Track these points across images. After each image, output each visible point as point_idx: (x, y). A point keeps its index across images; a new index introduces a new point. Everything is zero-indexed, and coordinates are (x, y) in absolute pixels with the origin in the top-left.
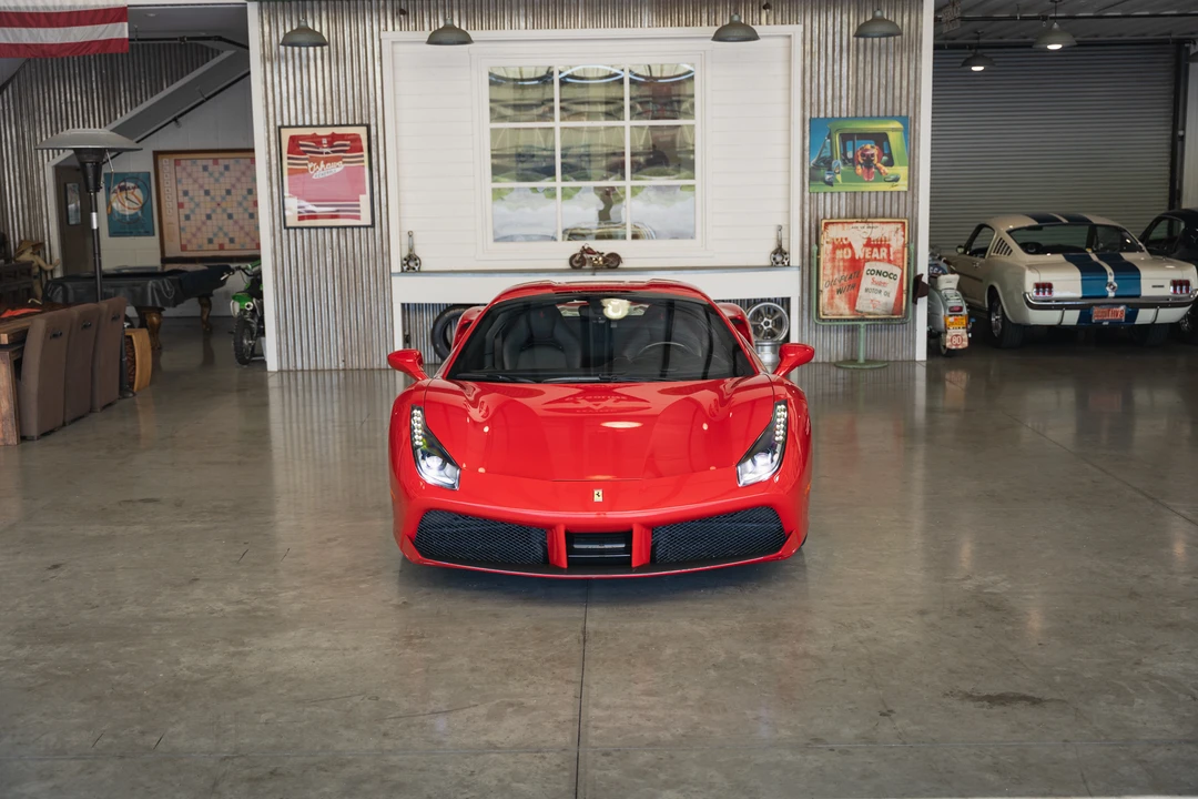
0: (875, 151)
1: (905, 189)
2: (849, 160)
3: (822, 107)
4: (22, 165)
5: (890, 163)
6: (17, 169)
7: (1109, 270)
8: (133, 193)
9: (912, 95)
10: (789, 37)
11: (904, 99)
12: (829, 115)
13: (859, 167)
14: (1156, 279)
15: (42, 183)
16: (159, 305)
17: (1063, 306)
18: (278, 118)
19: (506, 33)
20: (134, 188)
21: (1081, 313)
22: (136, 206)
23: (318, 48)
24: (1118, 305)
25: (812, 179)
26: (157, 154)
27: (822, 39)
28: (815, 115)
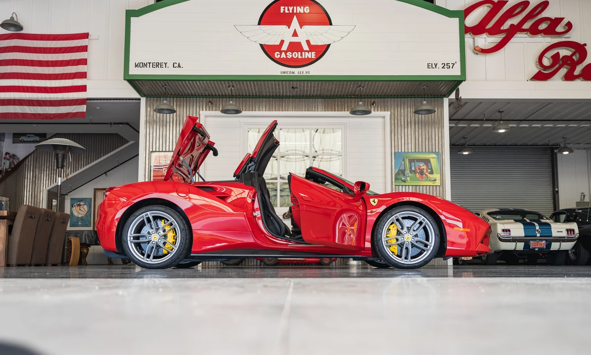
0: (425, 167)
1: (440, 185)
2: (413, 171)
3: (400, 148)
4: (33, 189)
5: (432, 173)
6: (31, 191)
7: (536, 224)
8: (83, 207)
9: (440, 143)
10: (384, 117)
11: (437, 145)
12: (403, 151)
13: (418, 174)
14: (559, 229)
15: (41, 198)
16: (88, 243)
17: (516, 240)
18: (151, 147)
19: (257, 113)
20: (83, 205)
21: (525, 244)
22: (84, 213)
23: (171, 114)
24: (542, 240)
25: (396, 179)
26: (96, 190)
27: (399, 118)
28: (396, 151)
